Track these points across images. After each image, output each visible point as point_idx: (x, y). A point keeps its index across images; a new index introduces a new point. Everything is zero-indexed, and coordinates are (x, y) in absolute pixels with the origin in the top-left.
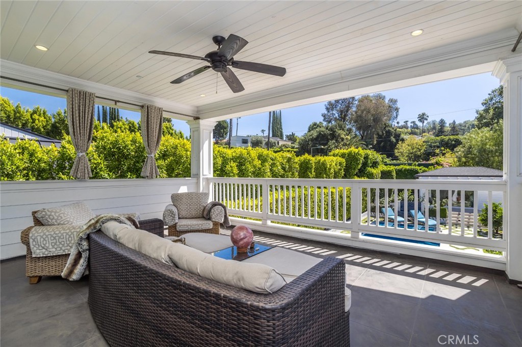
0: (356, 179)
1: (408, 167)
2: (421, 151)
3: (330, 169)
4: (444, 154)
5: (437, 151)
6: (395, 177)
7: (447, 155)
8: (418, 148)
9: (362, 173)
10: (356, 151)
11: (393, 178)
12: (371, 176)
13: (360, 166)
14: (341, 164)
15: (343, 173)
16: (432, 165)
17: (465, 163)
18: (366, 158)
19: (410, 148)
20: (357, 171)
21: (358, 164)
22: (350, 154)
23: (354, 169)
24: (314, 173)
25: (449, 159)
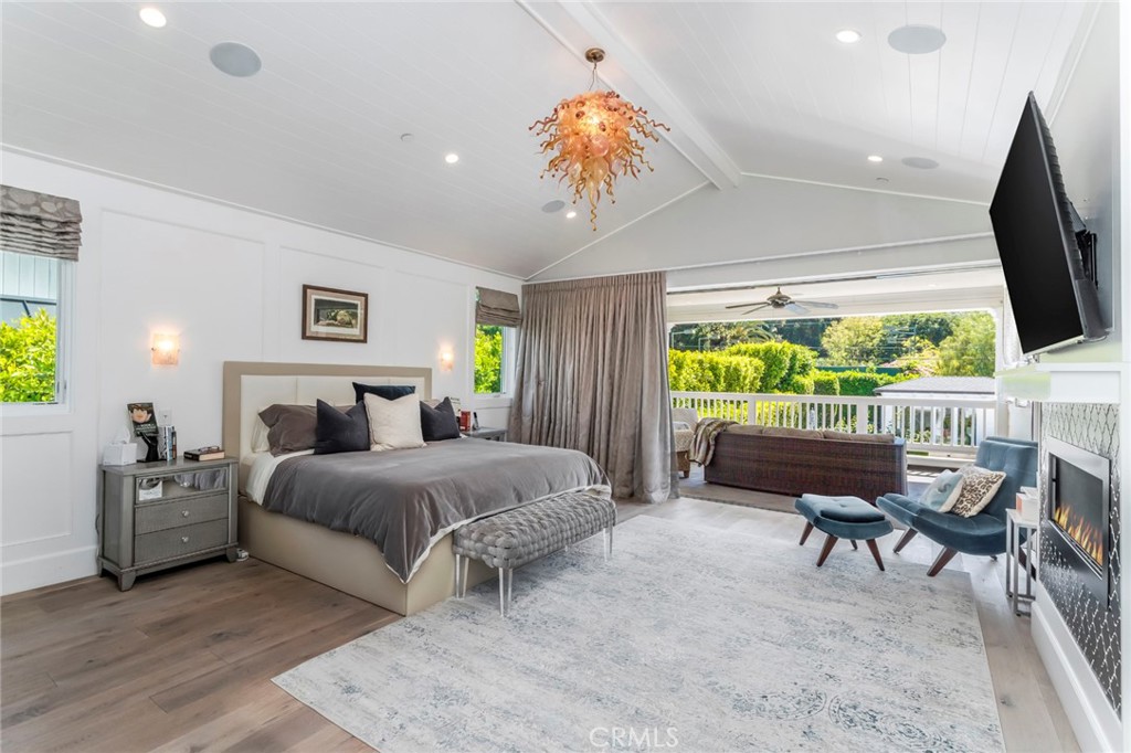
0: (778, 393)
1: (860, 375)
2: (874, 341)
3: (745, 378)
4: (920, 350)
5: (907, 343)
6: (838, 391)
7: (925, 352)
8: (868, 335)
9: (786, 384)
10: (779, 346)
11: (834, 394)
12: (800, 389)
13: (784, 373)
14: (756, 369)
15: (758, 384)
16: (901, 370)
17: (958, 369)
18: (794, 358)
19: (852, 334)
20: (778, 381)
21: (782, 369)
22: (768, 351)
23: (775, 377)
24: (724, 385)
25: (928, 359)
